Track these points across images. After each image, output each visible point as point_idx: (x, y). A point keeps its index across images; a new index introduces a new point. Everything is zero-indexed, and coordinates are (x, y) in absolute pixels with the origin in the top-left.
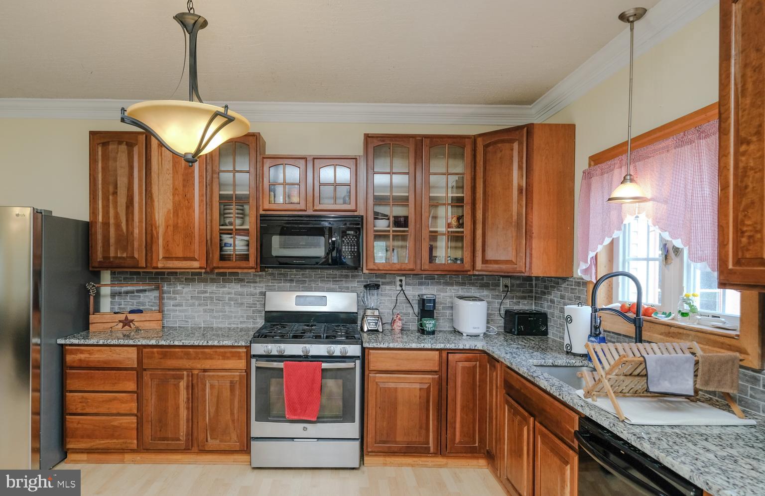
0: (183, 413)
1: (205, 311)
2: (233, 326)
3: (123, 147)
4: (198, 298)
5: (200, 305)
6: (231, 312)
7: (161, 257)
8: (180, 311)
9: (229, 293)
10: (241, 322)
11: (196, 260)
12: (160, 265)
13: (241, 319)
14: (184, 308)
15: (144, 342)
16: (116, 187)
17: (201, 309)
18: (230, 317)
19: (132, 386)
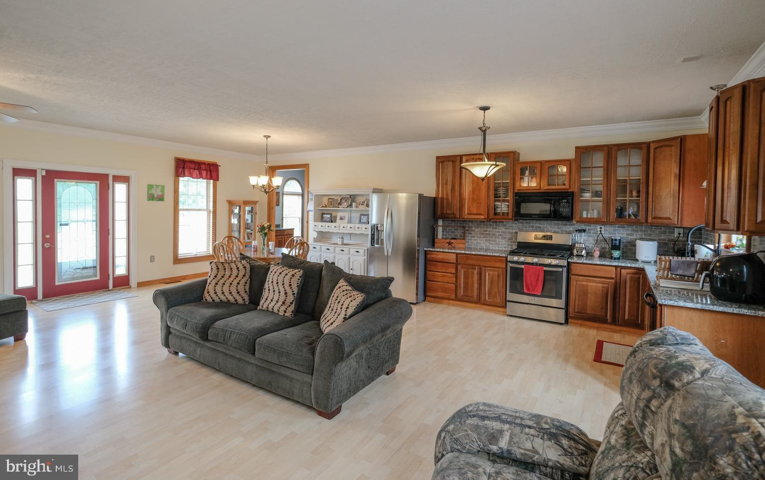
0: (476, 286)
1: (486, 240)
2: (500, 249)
3: (450, 163)
4: (483, 234)
5: (483, 237)
6: (499, 241)
7: (466, 213)
8: (474, 240)
9: (499, 232)
10: (505, 247)
11: (482, 215)
12: (466, 217)
13: (505, 246)
14: (476, 238)
15: (459, 252)
16: (447, 181)
17: (484, 239)
18: (499, 244)
19: (453, 271)
